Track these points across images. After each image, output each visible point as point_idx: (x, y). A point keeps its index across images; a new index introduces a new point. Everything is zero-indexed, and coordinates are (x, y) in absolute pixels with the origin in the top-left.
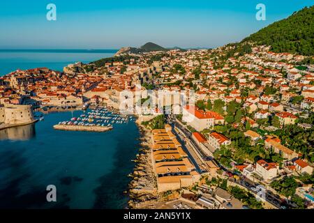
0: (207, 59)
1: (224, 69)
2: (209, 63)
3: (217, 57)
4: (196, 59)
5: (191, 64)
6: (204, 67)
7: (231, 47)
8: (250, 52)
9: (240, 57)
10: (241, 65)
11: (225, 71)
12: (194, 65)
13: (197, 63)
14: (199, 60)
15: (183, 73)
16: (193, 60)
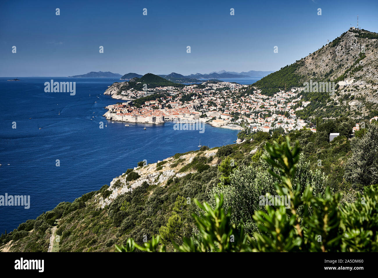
0: (229, 97)
1: (238, 103)
2: (230, 100)
3: (235, 97)
4: (222, 98)
5: (219, 101)
6: (227, 102)
7: (243, 90)
8: (252, 94)
9: (247, 97)
10: (246, 101)
11: (238, 104)
12: (221, 102)
13: (222, 100)
14: (224, 98)
15: (216, 106)
16: (220, 98)
